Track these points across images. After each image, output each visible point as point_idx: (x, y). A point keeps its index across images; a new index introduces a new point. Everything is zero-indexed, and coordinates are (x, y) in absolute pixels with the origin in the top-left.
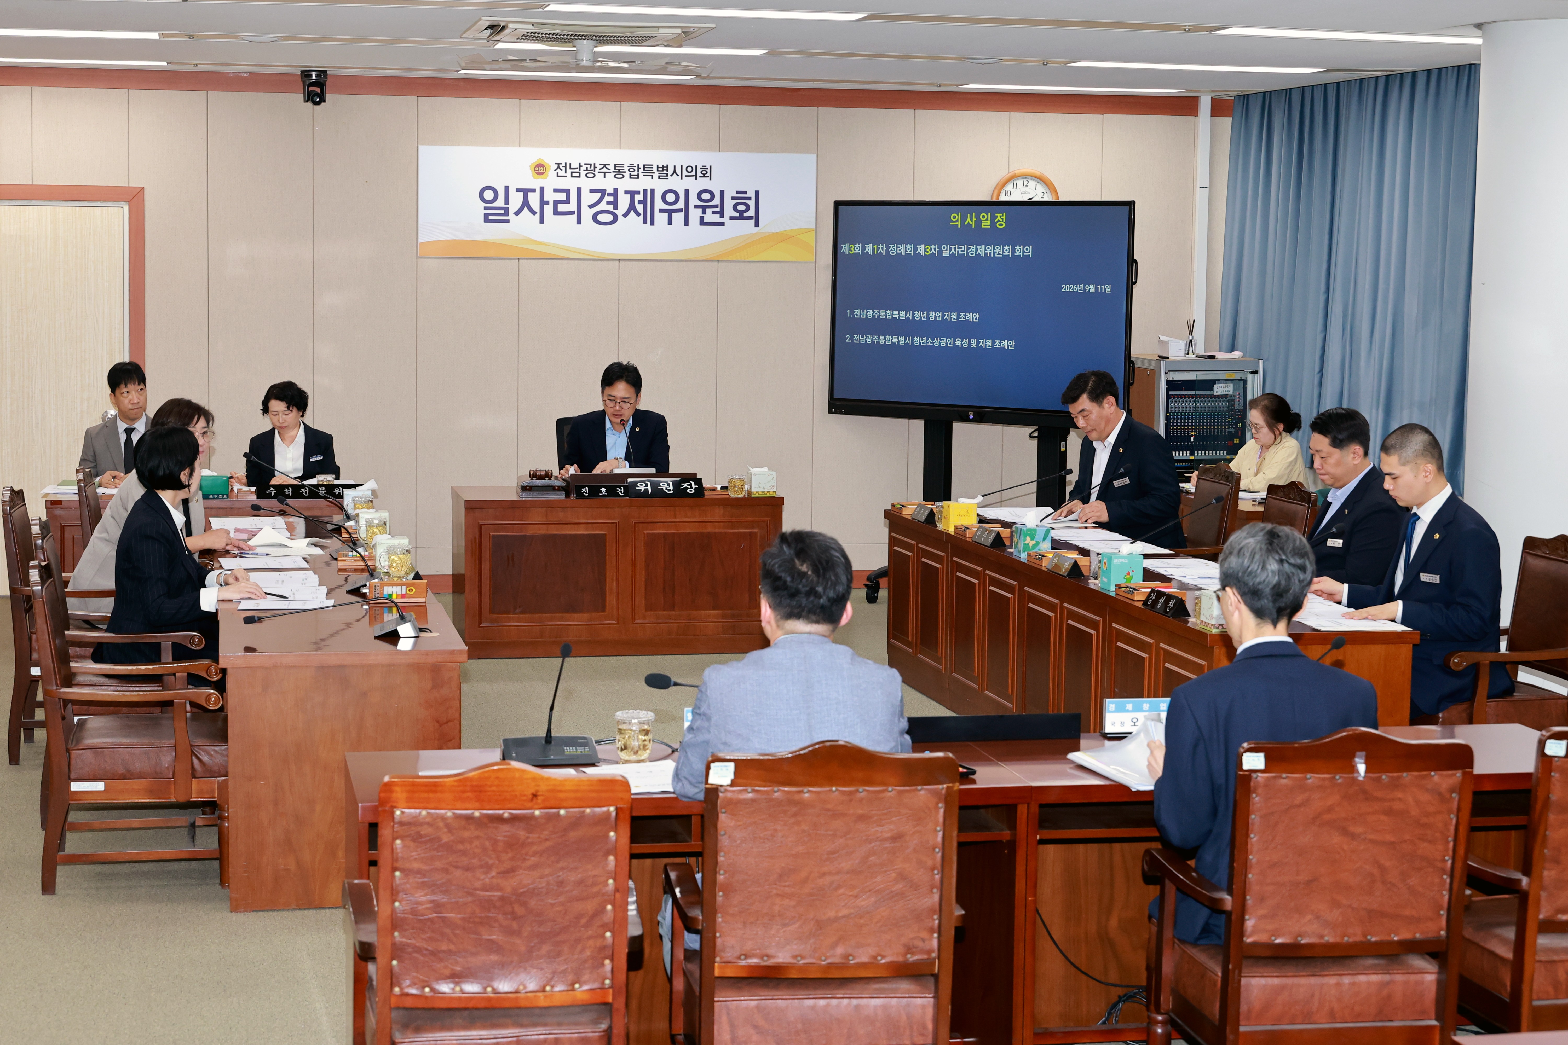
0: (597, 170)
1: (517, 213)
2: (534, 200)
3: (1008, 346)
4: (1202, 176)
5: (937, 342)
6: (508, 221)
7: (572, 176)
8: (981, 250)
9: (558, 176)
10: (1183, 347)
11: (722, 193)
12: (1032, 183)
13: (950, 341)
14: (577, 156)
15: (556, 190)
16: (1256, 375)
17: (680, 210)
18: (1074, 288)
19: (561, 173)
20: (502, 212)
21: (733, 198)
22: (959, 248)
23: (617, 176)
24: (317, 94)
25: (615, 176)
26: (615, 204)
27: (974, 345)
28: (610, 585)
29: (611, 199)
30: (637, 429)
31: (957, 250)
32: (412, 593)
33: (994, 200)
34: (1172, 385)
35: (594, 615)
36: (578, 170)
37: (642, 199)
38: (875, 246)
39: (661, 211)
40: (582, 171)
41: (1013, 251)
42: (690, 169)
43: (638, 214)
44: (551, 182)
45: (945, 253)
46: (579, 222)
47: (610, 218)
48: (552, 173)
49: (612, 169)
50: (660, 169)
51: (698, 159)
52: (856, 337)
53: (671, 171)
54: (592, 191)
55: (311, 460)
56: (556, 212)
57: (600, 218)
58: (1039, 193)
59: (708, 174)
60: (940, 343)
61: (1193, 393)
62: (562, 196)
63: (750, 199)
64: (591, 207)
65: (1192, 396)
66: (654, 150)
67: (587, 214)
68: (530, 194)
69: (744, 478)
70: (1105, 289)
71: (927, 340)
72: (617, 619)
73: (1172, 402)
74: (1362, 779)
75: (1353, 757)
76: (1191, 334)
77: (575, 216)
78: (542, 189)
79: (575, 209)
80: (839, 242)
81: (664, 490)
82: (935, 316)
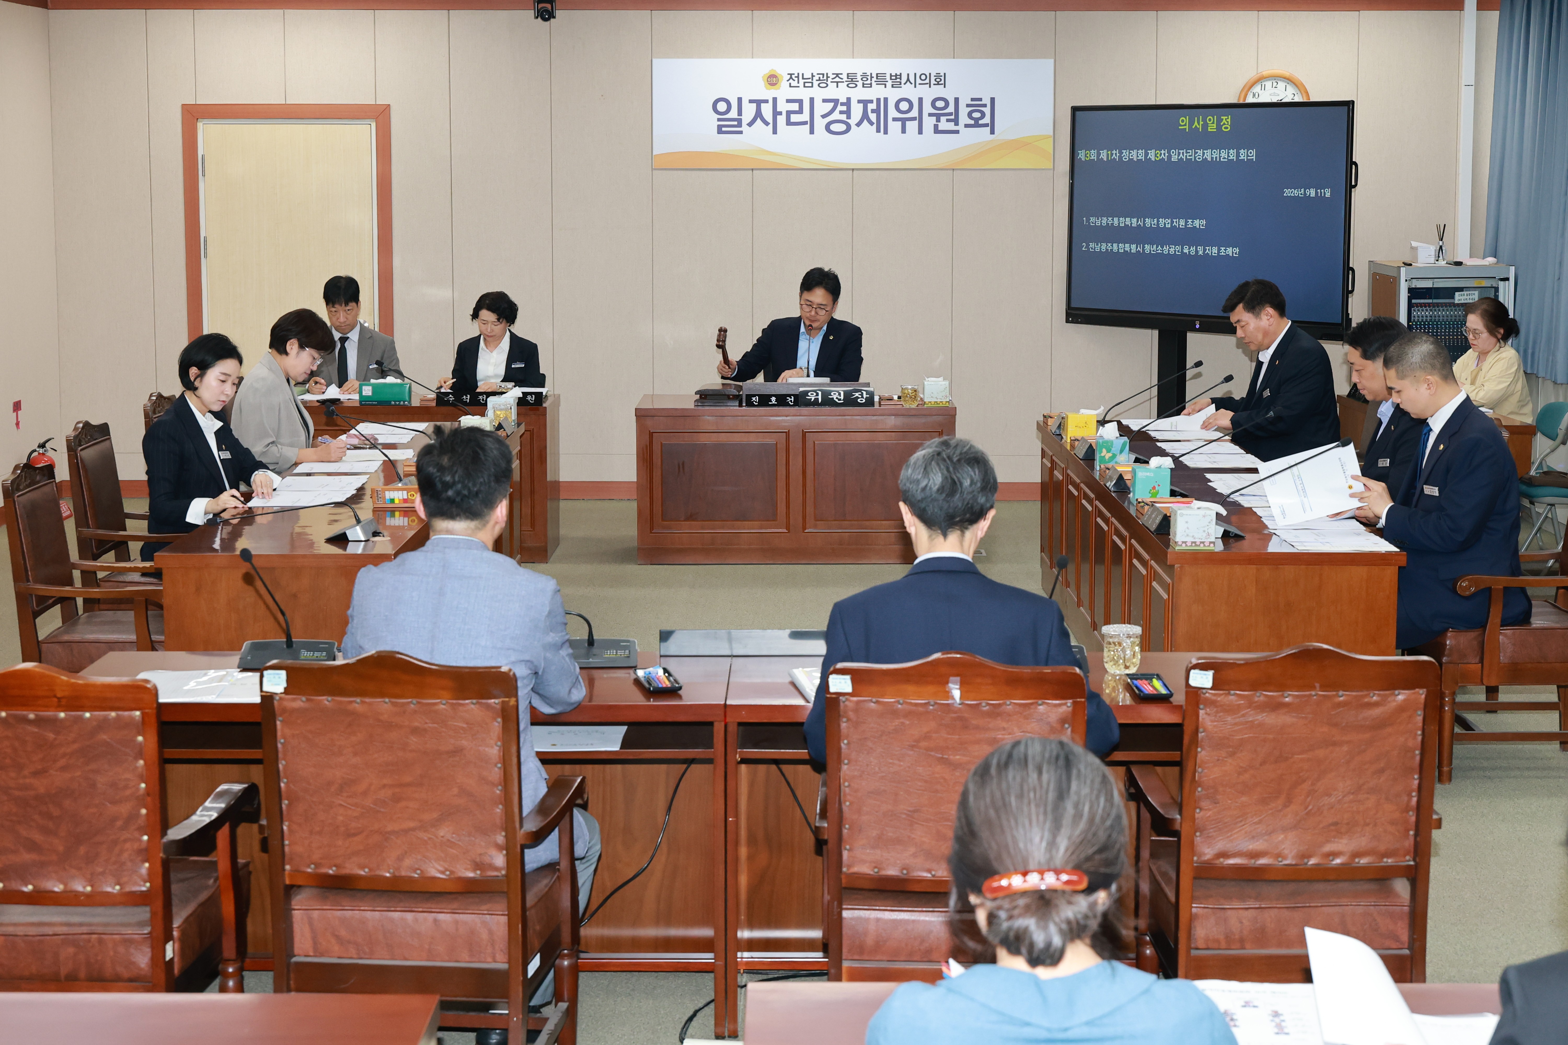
0: (830, 80)
1: (750, 124)
2: (767, 110)
3: (1232, 253)
4: (1468, 74)
5: (1166, 250)
6: (741, 132)
7: (805, 87)
8: (1208, 155)
9: (790, 86)
10: (1433, 253)
11: (957, 100)
12: (1282, 85)
13: (1178, 248)
14: (809, 66)
15: (788, 101)
16: (1507, 282)
17: (914, 119)
18: (1296, 193)
19: (794, 83)
20: (736, 123)
21: (968, 106)
22: (1187, 153)
23: (850, 85)
24: (547, 11)
25: (848, 85)
26: (848, 113)
27: (1201, 253)
28: (781, 494)
29: (844, 108)
30: (831, 338)
31: (1185, 154)
33: (1241, 102)
34: (1414, 293)
35: (766, 523)
36: (810, 80)
37: (875, 107)
38: (1109, 152)
39: (895, 119)
40: (814, 81)
41: (1238, 155)
42: (923, 77)
43: (871, 123)
44: (783, 92)
45: (1174, 158)
46: (812, 132)
47: (843, 127)
48: (784, 84)
49: (845, 79)
50: (893, 78)
51: (932, 66)
52: (1092, 245)
53: (904, 79)
54: (825, 101)
55: (513, 366)
56: (789, 123)
57: (834, 127)
58: (1288, 94)
59: (942, 82)
60: (1169, 251)
61: (1430, 301)
62: (795, 107)
63: (985, 106)
64: (824, 116)
65: (1429, 305)
66: (886, 58)
67: (820, 124)
68: (762, 105)
69: (916, 387)
70: (1325, 193)
71: (1157, 247)
72: (788, 528)
73: (1415, 310)
74: (956, 705)
75: (947, 683)
76: (1442, 240)
77: (808, 126)
78: (775, 100)
79: (808, 119)
80: (1076, 149)
81: (835, 399)
82: (1165, 223)
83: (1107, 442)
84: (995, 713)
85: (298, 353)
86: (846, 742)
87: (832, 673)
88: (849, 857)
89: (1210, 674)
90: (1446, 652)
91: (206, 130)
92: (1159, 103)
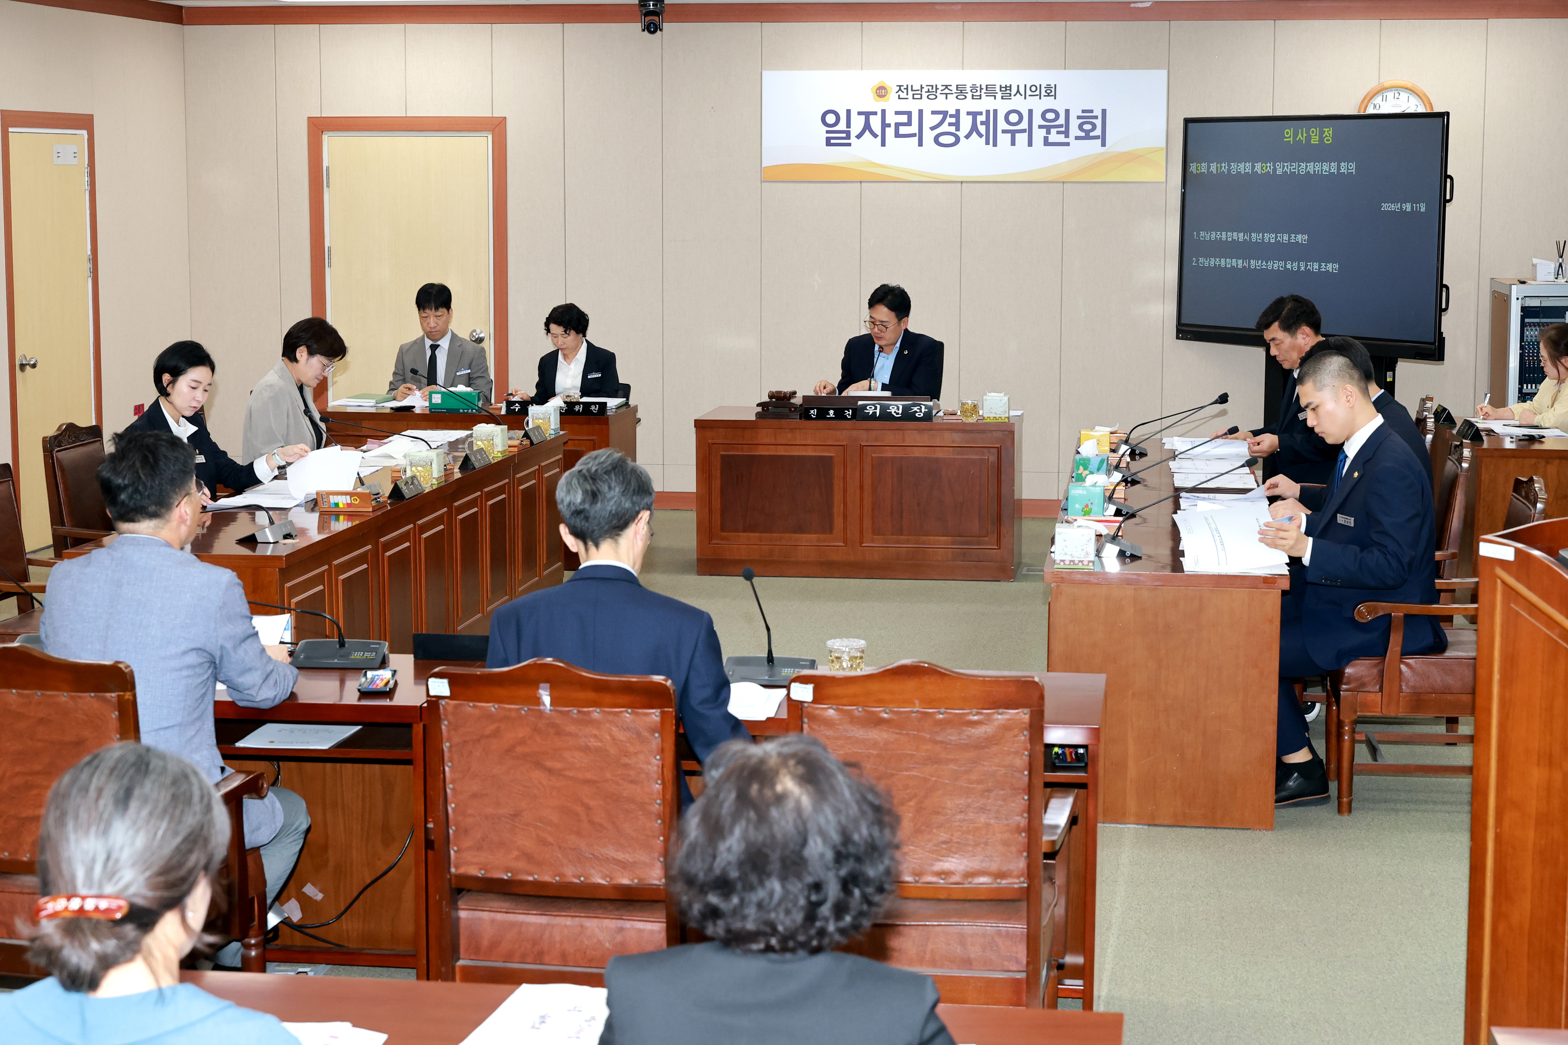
0: (939, 91)
1: (859, 136)
2: (876, 123)
3: (1333, 269)
5: (1270, 265)
6: (849, 145)
7: (913, 98)
8: (1311, 168)
9: (899, 98)
10: (1552, 270)
11: (1067, 112)
12: (1404, 95)
13: (1282, 263)
14: (918, 78)
15: (897, 113)
17: (1024, 131)
18: (1392, 207)
19: (903, 95)
20: (844, 135)
21: (1079, 117)
22: (1291, 166)
23: (959, 97)
24: (653, 24)
25: (957, 97)
26: (957, 125)
27: (1303, 269)
28: (838, 508)
29: (953, 120)
30: (906, 352)
31: (1289, 167)
32: (357, 503)
34: (1528, 312)
35: (822, 536)
36: (919, 92)
37: (984, 120)
38: (1219, 165)
39: (1004, 131)
40: (923, 93)
41: (1339, 169)
42: (1033, 89)
43: (980, 135)
44: (892, 104)
45: (1279, 171)
46: (920, 144)
47: (951, 139)
48: (893, 95)
49: (954, 90)
50: (1003, 89)
51: (1043, 77)
52: (1201, 260)
53: (1014, 91)
54: (933, 113)
55: (589, 377)
56: (897, 135)
57: (942, 140)
58: (1413, 106)
59: (1053, 93)
60: (1273, 266)
62: (904, 119)
63: (1096, 117)
64: (932, 128)
66: (996, 69)
67: (929, 136)
68: (871, 117)
69: (976, 402)
70: (1420, 207)
71: (1262, 263)
72: (845, 541)
73: (1527, 330)
74: (548, 711)
75: (538, 688)
76: (1561, 257)
77: (917, 138)
78: (883, 112)
79: (917, 131)
80: (1188, 161)
81: (893, 413)
82: (1270, 238)
83: (1084, 459)
84: (585, 720)
85: (308, 359)
86: (448, 744)
87: (430, 677)
88: (456, 858)
90: (1345, 680)
91: (330, 142)
92: (1276, 114)
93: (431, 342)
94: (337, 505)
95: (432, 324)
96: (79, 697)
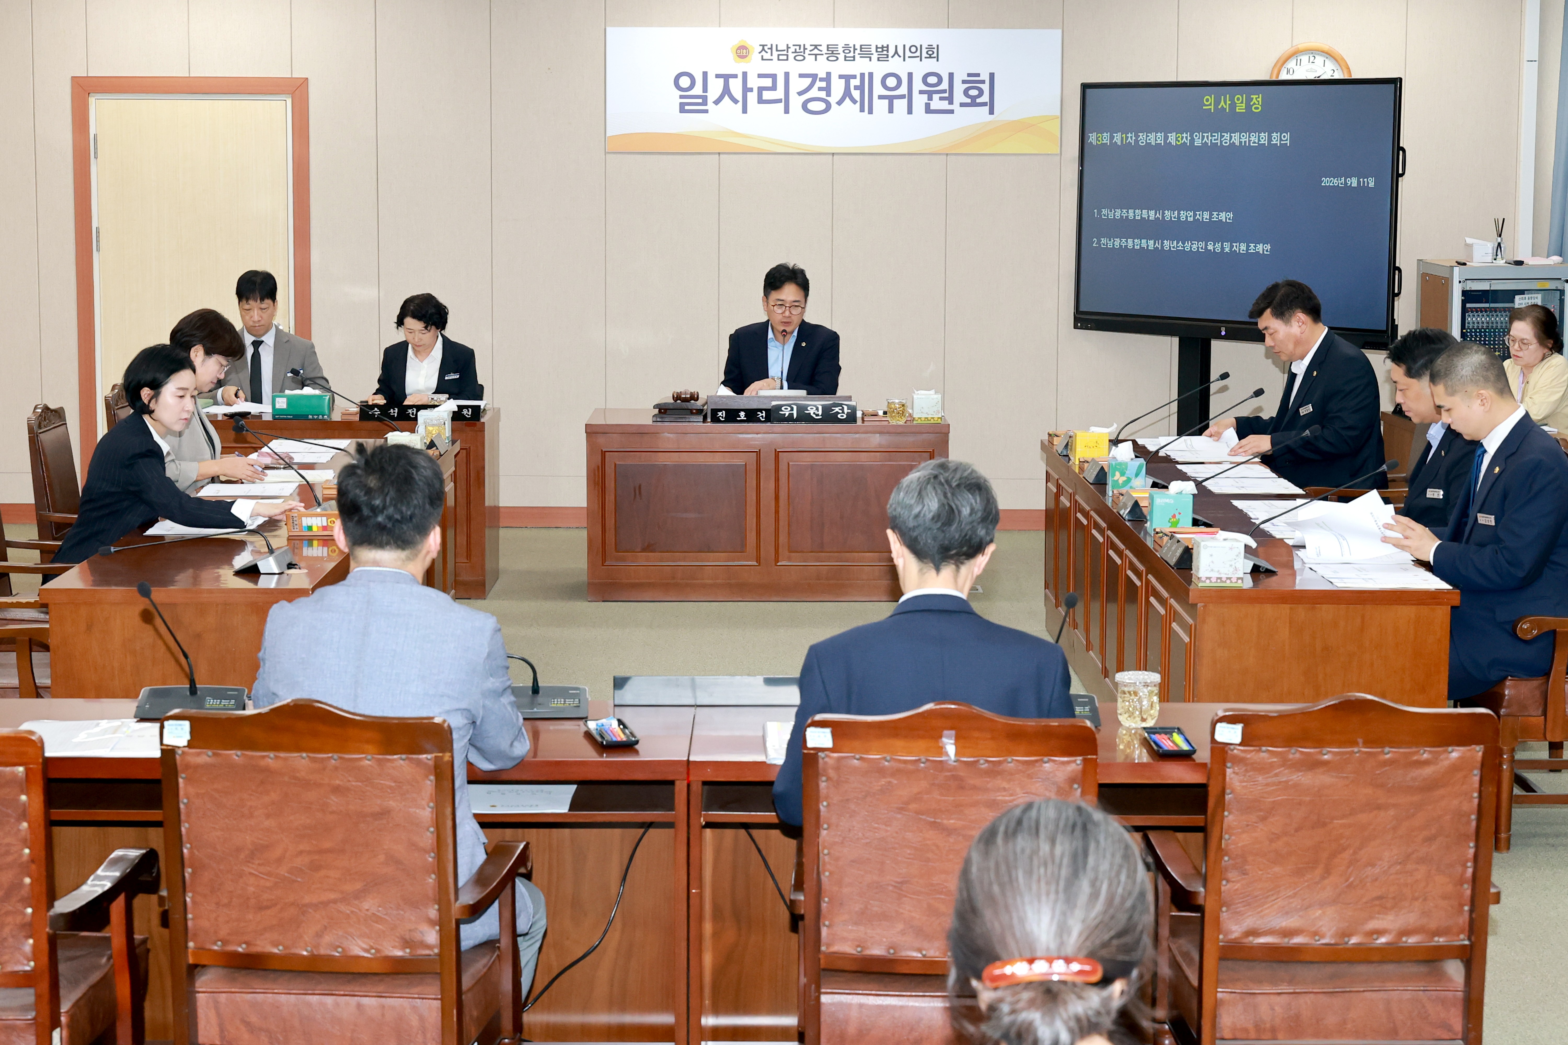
0: (807, 52)
1: (717, 102)
2: (736, 87)
3: (1263, 250)
4: (1531, 48)
5: (1188, 246)
6: (706, 111)
7: (779, 60)
8: (1236, 138)
9: (762, 59)
10: (1490, 251)
11: (951, 75)
12: (1319, 59)
13: (1202, 244)
14: (783, 36)
15: (760, 76)
17: (902, 97)
18: (1335, 182)
19: (767, 56)
20: (700, 101)
21: (964, 82)
22: (1212, 136)
23: (830, 59)
25: (827, 59)
26: (828, 90)
27: (1227, 250)
28: (750, 523)
29: (824, 84)
30: (804, 344)
31: (1210, 138)
33: (1274, 79)
34: (1468, 296)
35: (732, 555)
36: (785, 53)
37: (858, 84)
38: (1124, 136)
39: (881, 97)
40: (790, 54)
41: (1270, 139)
42: (913, 49)
43: (855, 102)
44: (754, 66)
45: (1198, 143)
46: (787, 111)
47: (821, 106)
48: (755, 56)
49: (825, 50)
50: (879, 50)
51: (923, 37)
52: (1104, 241)
53: (892, 51)
54: (801, 76)
55: (446, 378)
56: (761, 101)
57: (811, 106)
58: (1327, 70)
59: (935, 55)
60: (1191, 247)
61: (1487, 305)
62: (768, 82)
63: (983, 82)
64: (800, 93)
65: (1485, 310)
66: (872, 27)
67: (796, 102)
68: (730, 80)
69: (904, 401)
70: (1368, 182)
71: (1178, 243)
72: (758, 560)
73: (1469, 316)
74: (950, 762)
75: (941, 737)
76: (1500, 236)
77: (783, 104)
78: (745, 74)
79: (782, 96)
80: (1086, 131)
81: (812, 414)
82: (1187, 216)
83: (1120, 464)
84: (994, 772)
85: (204, 361)
86: (825, 803)
87: (809, 726)
88: (828, 934)
89: (1239, 728)
90: (1505, 703)
91: (98, 106)
92: (1180, 79)
93: (253, 339)
94: (310, 528)
95: (256, 318)
96: (389, 760)
